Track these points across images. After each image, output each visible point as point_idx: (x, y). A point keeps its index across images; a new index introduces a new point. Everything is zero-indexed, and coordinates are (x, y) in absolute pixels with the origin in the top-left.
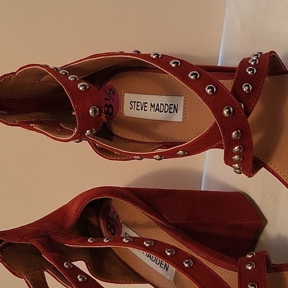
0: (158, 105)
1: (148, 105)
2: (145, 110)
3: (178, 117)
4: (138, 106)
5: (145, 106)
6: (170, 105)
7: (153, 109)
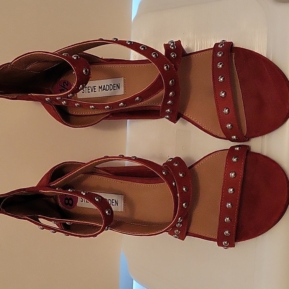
0: (104, 86)
1: (97, 88)
2: (94, 92)
3: (121, 92)
4: (88, 89)
5: (95, 89)
6: (114, 84)
7: (100, 90)
